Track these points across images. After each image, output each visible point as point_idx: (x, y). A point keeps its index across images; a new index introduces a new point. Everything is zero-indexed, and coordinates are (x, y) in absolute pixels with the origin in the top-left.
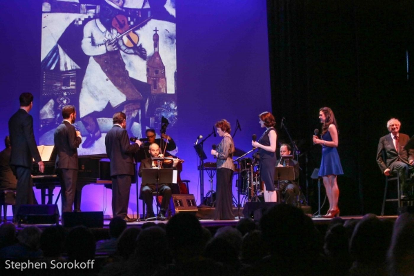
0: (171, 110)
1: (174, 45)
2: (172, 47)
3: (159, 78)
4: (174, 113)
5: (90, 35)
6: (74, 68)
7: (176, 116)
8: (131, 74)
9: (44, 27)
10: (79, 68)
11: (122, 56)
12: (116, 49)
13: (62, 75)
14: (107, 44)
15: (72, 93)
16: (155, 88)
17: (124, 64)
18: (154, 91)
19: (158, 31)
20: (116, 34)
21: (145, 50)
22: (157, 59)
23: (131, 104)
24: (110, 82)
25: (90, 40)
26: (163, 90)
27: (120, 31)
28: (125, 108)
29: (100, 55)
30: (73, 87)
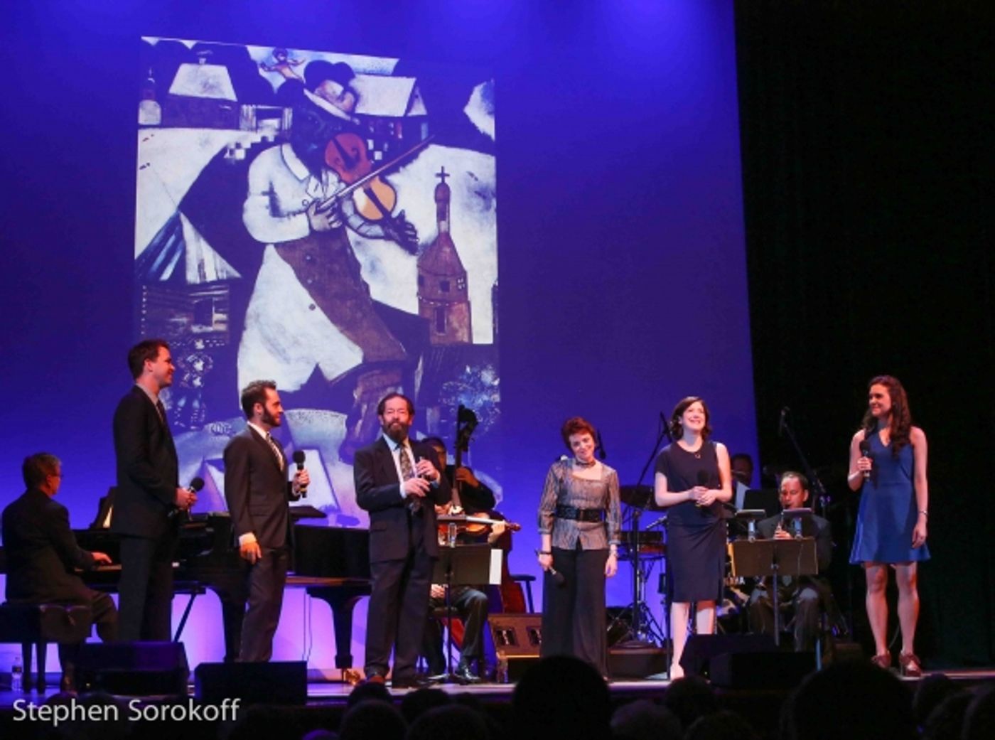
0: (484, 388)
1: (492, 215)
2: (487, 218)
3: (451, 303)
4: (490, 396)
5: (266, 189)
6: (223, 276)
7: (496, 404)
8: (378, 293)
9: (143, 167)
10: (237, 275)
11: (352, 244)
12: (335, 225)
13: (193, 295)
14: (312, 212)
15: (218, 342)
16: (441, 327)
17: (357, 266)
18: (436, 338)
19: (448, 175)
20: (336, 184)
21: (413, 228)
22: (445, 252)
23: (377, 372)
24: (319, 314)
25: (266, 200)
26: (463, 334)
27: (346, 176)
28: (360, 383)
29: (294, 241)
30: (222, 328)
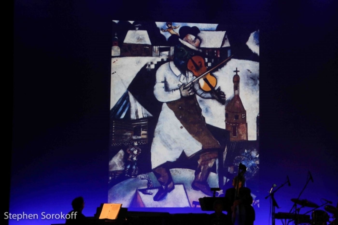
0: (252, 158)
1: (257, 87)
2: (255, 88)
3: (239, 124)
4: (255, 162)
5: (163, 80)
6: (145, 116)
7: (258, 165)
8: (208, 121)
9: (113, 73)
10: (151, 115)
11: (198, 102)
12: (191, 94)
13: (133, 124)
14: (182, 89)
15: (143, 142)
16: (235, 134)
17: (200, 110)
18: (233, 139)
19: (239, 71)
20: (192, 77)
21: (224, 94)
22: (237, 103)
23: (207, 153)
24: (184, 129)
25: (163, 85)
26: (244, 137)
27: (196, 74)
28: (200, 158)
29: (174, 101)
30: (145, 137)
